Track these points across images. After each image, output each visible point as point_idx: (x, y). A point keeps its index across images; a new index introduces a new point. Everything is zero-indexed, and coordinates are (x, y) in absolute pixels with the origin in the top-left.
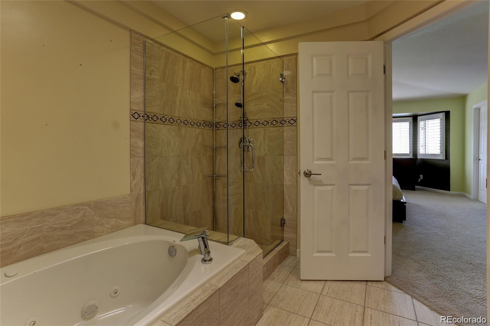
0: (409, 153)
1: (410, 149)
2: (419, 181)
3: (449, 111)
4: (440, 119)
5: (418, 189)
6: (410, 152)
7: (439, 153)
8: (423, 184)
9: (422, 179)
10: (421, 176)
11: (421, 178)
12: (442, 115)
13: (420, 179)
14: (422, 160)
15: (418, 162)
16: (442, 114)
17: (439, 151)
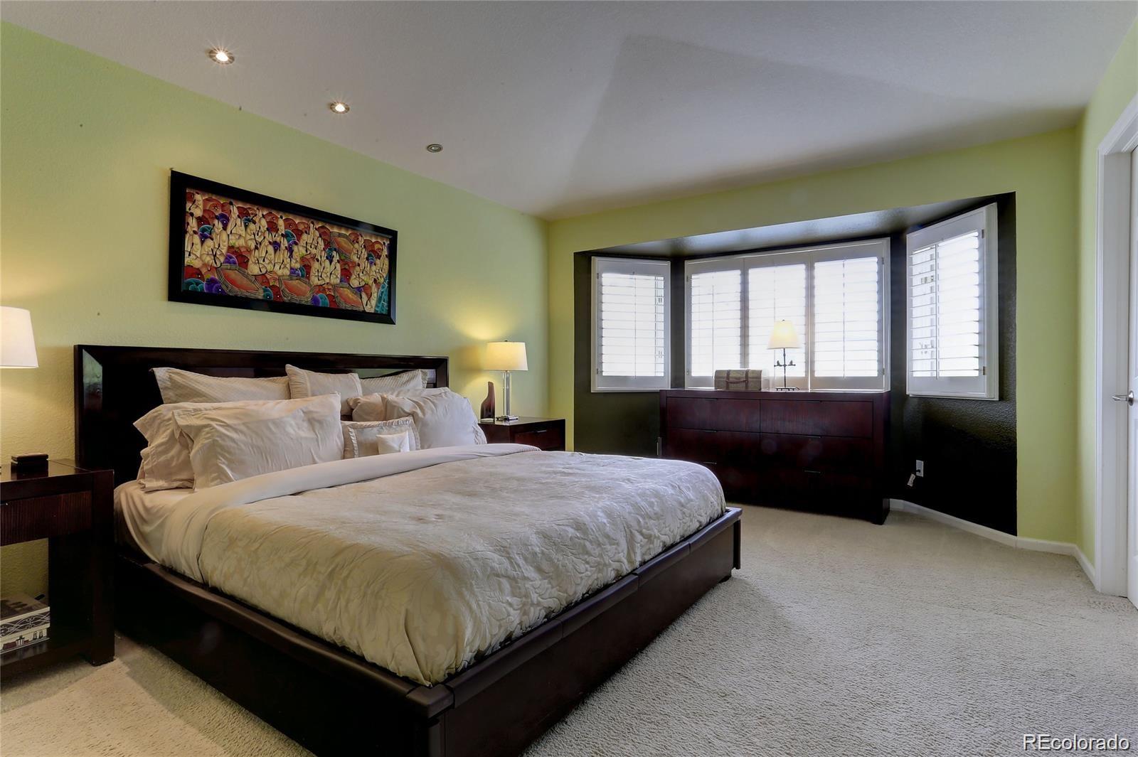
0: (875, 374)
1: (880, 361)
2: (910, 483)
3: (1014, 194)
4: (976, 234)
5: (904, 517)
6: (881, 371)
7: (976, 374)
8: (924, 495)
9: (921, 474)
10: (920, 465)
11: (919, 471)
12: (986, 216)
13: (912, 477)
14: (924, 400)
15: (911, 407)
16: (983, 210)
17: (976, 364)
